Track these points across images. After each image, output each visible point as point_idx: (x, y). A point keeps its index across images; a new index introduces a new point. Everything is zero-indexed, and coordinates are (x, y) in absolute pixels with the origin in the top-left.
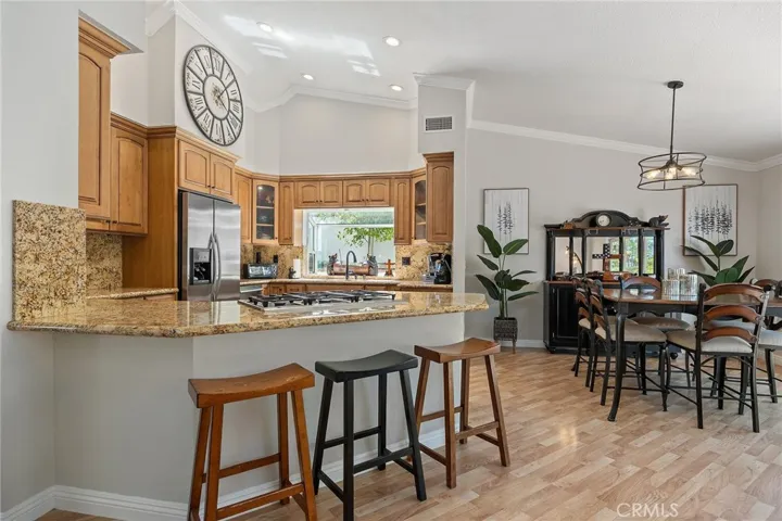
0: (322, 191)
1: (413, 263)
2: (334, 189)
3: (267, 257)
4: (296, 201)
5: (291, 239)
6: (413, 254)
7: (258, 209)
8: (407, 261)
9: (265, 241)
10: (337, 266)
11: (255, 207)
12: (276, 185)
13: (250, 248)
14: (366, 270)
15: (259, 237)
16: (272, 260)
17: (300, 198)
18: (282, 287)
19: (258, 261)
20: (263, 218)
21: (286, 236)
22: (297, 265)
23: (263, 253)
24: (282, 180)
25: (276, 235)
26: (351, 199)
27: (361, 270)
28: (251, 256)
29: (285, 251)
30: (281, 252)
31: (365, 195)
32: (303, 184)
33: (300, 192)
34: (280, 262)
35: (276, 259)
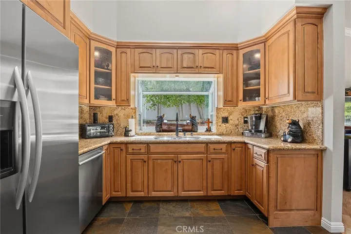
0: (158, 58)
1: (230, 122)
2: (170, 56)
3: (102, 118)
4: (133, 65)
5: (128, 100)
6: (230, 114)
7: (96, 72)
8: (225, 120)
9: (103, 102)
10: (165, 124)
11: (93, 69)
12: (113, 50)
13: (86, 109)
14: (190, 128)
15: (97, 98)
16: (107, 120)
17: (137, 64)
18: (123, 147)
19: (95, 121)
20: (101, 80)
21: (124, 98)
22: (132, 124)
23: (99, 113)
24: (119, 46)
25: (114, 97)
26: (185, 65)
27: (186, 128)
28: (87, 116)
29: (120, 113)
30: (116, 112)
31: (199, 63)
32: (141, 50)
33: (137, 58)
34: (114, 122)
35: (111, 118)
